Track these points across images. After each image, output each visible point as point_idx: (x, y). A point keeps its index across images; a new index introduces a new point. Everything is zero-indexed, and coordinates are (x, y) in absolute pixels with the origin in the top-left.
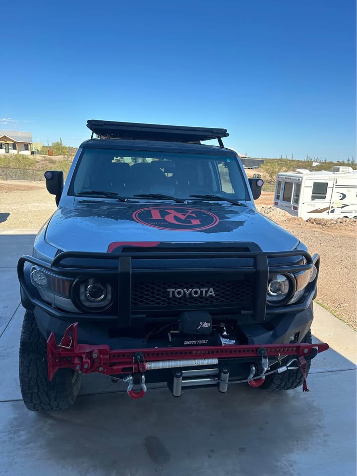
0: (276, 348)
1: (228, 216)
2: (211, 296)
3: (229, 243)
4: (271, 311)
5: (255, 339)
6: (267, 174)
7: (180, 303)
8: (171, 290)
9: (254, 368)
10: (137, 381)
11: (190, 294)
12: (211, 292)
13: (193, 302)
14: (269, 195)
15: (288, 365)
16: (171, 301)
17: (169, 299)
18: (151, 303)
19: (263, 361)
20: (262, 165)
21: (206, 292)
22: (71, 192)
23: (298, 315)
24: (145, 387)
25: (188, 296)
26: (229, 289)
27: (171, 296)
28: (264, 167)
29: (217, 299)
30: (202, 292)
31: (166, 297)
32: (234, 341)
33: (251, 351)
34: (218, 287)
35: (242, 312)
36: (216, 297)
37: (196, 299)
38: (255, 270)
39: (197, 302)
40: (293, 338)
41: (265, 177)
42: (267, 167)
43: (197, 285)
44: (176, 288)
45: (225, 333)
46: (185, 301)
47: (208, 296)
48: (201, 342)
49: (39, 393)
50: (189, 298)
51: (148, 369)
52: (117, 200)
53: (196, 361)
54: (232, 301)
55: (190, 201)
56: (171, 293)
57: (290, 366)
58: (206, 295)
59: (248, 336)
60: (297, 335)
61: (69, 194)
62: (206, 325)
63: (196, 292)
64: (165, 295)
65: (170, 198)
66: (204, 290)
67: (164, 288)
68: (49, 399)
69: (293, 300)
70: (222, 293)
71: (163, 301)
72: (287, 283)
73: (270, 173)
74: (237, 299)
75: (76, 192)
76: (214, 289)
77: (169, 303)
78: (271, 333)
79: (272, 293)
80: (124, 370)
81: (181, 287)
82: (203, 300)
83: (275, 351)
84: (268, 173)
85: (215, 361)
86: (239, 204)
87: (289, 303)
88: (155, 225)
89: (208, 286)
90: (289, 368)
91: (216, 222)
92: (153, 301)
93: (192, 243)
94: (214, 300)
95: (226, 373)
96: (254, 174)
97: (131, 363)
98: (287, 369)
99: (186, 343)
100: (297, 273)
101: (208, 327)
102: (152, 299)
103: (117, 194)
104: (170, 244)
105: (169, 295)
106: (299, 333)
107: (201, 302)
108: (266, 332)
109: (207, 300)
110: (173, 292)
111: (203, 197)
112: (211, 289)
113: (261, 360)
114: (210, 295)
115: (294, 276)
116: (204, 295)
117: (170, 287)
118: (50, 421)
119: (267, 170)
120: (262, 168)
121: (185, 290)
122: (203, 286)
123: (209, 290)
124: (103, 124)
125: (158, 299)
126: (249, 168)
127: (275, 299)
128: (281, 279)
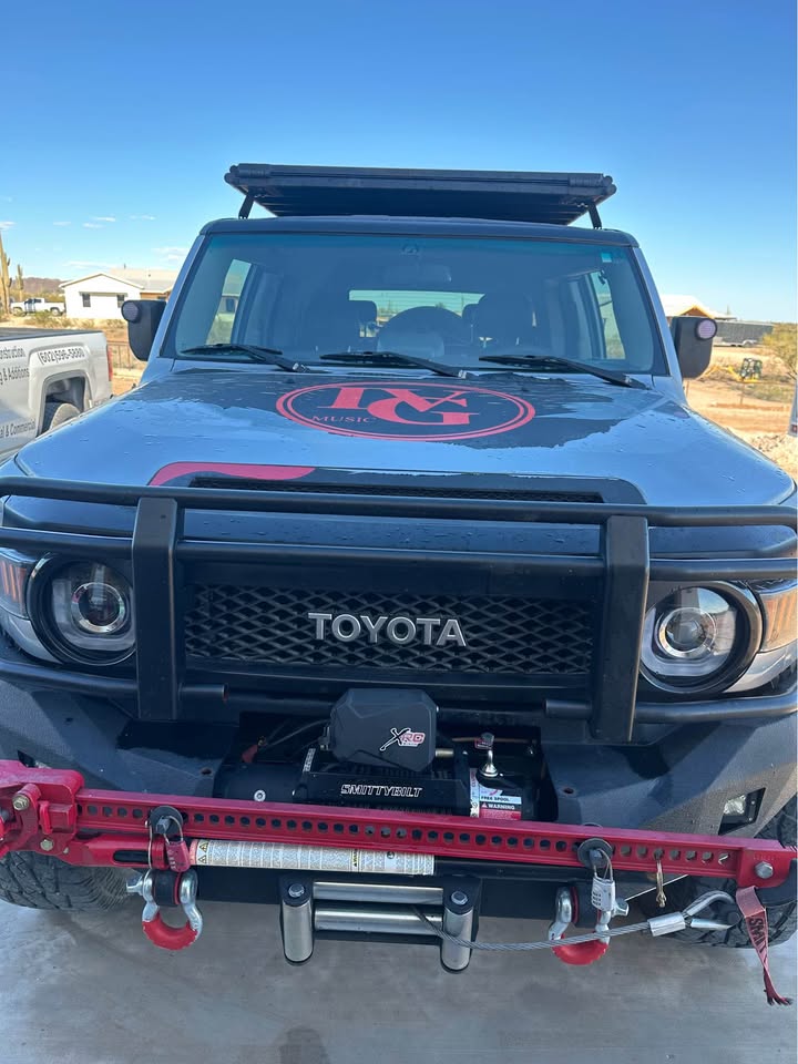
0: (650, 845)
1: (568, 406)
2: (453, 646)
3: (538, 480)
4: (653, 711)
5: (585, 803)
6: (778, 359)
7: (352, 658)
8: (320, 617)
9: (567, 903)
10: (166, 895)
11: (383, 632)
12: (454, 631)
13: (393, 660)
14: (781, 409)
15: (691, 912)
16: (322, 650)
17: (318, 643)
18: (261, 651)
19: (598, 885)
20: (767, 337)
21: (437, 629)
22: (167, 351)
23: (761, 732)
24: (195, 917)
25: (375, 638)
26: (516, 624)
27: (320, 635)
28: (772, 341)
29: (474, 657)
30: (421, 627)
31: (305, 636)
32: (518, 800)
33: (554, 845)
34: (476, 616)
35: (548, 705)
36: (473, 649)
37: (404, 652)
38: (598, 564)
39: (409, 660)
40: (739, 806)
41: (774, 367)
42: (782, 343)
43: (405, 606)
44: (337, 610)
45: (491, 770)
46: (370, 652)
47: (441, 642)
48: (398, 791)
49: (13, 868)
50: (381, 646)
51: (199, 863)
52: (276, 367)
53: (360, 855)
54: (527, 665)
55: (477, 373)
56: (321, 626)
57: (698, 916)
58: (434, 641)
59: (560, 790)
60: (755, 798)
61: (162, 354)
62: (411, 739)
63: (401, 629)
64: (303, 629)
65: (418, 364)
66: (430, 622)
67: (302, 609)
68: (39, 885)
69: (748, 681)
70: (493, 637)
71: (300, 648)
72: (729, 619)
73: (788, 356)
74: (545, 659)
75: (179, 348)
76: (462, 623)
77: (317, 656)
78: (651, 784)
79: (669, 650)
80: (121, 856)
81: (354, 607)
82: (425, 655)
83: (645, 856)
84: (783, 358)
85: (424, 865)
86: (627, 381)
87: (732, 689)
88: (330, 423)
89: (444, 613)
90: (695, 924)
91: (520, 419)
92: (265, 646)
93: (415, 474)
94: (462, 656)
95: (460, 910)
96: (746, 360)
97: (144, 837)
98: (688, 927)
99: (350, 789)
100: (768, 587)
101: (415, 744)
102: (263, 639)
103: (280, 353)
104: (344, 473)
105: (313, 629)
106: (761, 792)
107: (422, 661)
108: (634, 782)
109: (439, 655)
110: (328, 624)
111: (520, 362)
112: (454, 622)
113: (590, 883)
114: (448, 642)
115: (757, 597)
116: (428, 640)
117: (319, 605)
118: (64, 936)
119: (780, 349)
120: (767, 344)
121: (367, 619)
122: (425, 610)
123: (444, 622)
124: (267, 173)
125: (283, 641)
126: (733, 346)
127: (683, 671)
128: (710, 605)
